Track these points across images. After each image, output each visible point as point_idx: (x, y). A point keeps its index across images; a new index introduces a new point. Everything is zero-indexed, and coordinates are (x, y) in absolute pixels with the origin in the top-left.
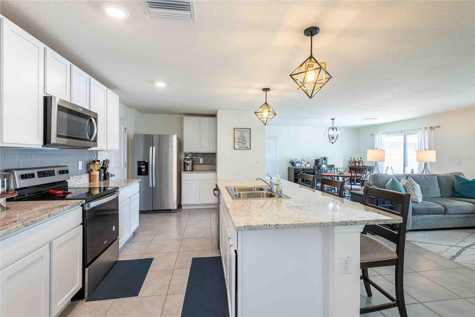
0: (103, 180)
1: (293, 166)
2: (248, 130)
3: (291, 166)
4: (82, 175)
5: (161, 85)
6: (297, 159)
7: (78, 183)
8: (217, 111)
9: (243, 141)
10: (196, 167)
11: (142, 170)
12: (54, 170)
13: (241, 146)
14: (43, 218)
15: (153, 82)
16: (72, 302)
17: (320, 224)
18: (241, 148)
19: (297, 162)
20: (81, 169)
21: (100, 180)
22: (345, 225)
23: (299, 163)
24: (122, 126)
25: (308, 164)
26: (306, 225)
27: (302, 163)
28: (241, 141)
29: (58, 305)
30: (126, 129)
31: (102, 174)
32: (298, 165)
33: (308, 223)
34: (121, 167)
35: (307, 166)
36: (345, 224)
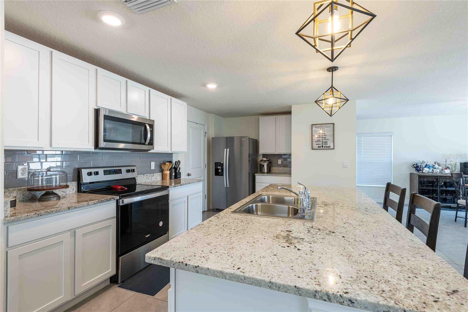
0: (174, 179)
1: (418, 171)
2: (331, 126)
3: (414, 171)
4: (154, 174)
5: (212, 86)
6: (424, 162)
7: (150, 180)
8: (291, 106)
9: (323, 139)
10: (274, 169)
11: (218, 171)
12: (121, 169)
13: (321, 145)
14: (61, 210)
15: (204, 85)
16: (111, 284)
17: (270, 285)
18: (321, 148)
19: (426, 166)
20: (154, 168)
21: (171, 178)
22: (325, 300)
23: (428, 168)
24: (202, 130)
25: (446, 169)
26: (243, 278)
27: (434, 167)
28: (321, 139)
29: (82, 285)
30: (206, 133)
31: (174, 173)
32: (426, 170)
33: (248, 278)
34: (201, 167)
35: (444, 172)
36: (325, 298)
